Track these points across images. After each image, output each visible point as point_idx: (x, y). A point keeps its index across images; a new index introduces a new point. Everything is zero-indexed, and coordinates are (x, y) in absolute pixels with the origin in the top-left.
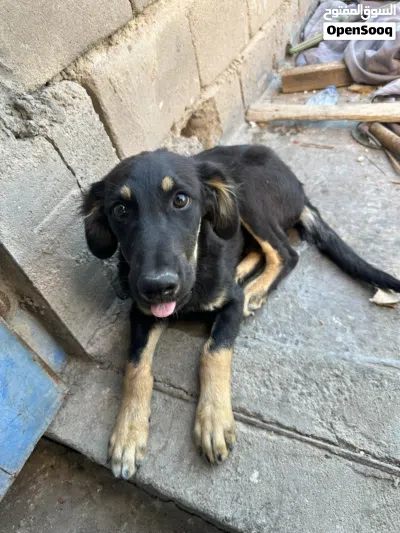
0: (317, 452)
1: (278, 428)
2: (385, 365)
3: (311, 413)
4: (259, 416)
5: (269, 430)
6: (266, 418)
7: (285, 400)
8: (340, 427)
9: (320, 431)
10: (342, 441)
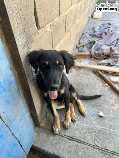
0: (92, 148)
1: (84, 143)
2: (103, 129)
3: (90, 140)
4: (80, 140)
5: (82, 143)
6: (81, 141)
7: (85, 137)
8: (96, 142)
9: (92, 143)
10: (96, 145)
